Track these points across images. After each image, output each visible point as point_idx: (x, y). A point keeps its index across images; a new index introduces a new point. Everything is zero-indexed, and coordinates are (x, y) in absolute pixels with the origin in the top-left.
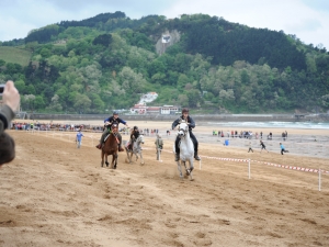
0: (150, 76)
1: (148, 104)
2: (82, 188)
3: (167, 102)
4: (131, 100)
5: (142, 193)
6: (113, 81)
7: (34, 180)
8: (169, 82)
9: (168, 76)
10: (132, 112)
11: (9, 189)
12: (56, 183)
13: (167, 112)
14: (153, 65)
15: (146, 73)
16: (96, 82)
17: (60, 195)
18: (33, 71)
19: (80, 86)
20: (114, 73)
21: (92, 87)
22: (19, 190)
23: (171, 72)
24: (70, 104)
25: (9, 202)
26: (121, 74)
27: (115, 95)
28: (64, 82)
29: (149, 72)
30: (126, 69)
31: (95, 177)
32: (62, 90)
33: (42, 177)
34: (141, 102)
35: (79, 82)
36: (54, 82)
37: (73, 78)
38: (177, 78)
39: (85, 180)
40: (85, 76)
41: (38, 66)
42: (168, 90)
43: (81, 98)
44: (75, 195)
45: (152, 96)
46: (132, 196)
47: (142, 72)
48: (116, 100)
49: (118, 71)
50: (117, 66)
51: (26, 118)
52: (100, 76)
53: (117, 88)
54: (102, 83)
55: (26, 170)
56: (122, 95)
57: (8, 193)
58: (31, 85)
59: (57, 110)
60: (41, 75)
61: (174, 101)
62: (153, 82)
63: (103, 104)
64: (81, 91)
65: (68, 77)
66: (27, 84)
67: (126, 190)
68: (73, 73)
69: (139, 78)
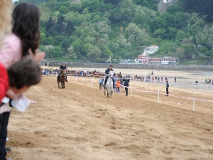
0: (152, 32)
1: (150, 55)
2: (92, 120)
3: (166, 53)
4: (135, 52)
5: (143, 126)
6: (121, 35)
7: (51, 112)
8: (168, 36)
9: (168, 31)
10: (136, 62)
11: (29, 119)
12: (69, 115)
13: (167, 62)
14: (155, 22)
15: (149, 29)
16: (106, 35)
17: (73, 125)
18: (53, 25)
19: (92, 39)
20: (122, 29)
21: (102, 40)
22: (38, 120)
23: (171, 29)
24: (84, 54)
25: (28, 129)
26: (127, 29)
27: (122, 47)
28: (79, 35)
29: (151, 28)
30: (132, 25)
31: (103, 112)
32: (77, 42)
33: (58, 110)
34: (144, 54)
35: (91, 36)
36: (70, 34)
37: (86, 32)
38: (175, 33)
39: (94, 114)
40: (97, 30)
41: (57, 21)
42: (168, 43)
43: (93, 49)
44: (85, 126)
45: (154, 49)
46: (134, 128)
47: (146, 28)
48: (123, 51)
49: (125, 26)
50: (124, 22)
51: (46, 65)
52: (110, 30)
53: (124, 41)
54: (111, 36)
55: (44, 104)
56: (128, 47)
57: (28, 122)
58: (51, 37)
59: (72, 58)
60: (59, 29)
61: (172, 53)
62: (155, 37)
63: (112, 54)
64: (94, 43)
65: (82, 31)
66: (47, 36)
67: (129, 123)
68: (86, 27)
69: (143, 33)
